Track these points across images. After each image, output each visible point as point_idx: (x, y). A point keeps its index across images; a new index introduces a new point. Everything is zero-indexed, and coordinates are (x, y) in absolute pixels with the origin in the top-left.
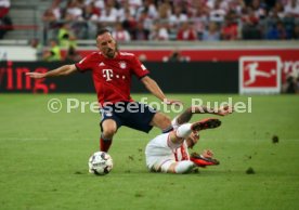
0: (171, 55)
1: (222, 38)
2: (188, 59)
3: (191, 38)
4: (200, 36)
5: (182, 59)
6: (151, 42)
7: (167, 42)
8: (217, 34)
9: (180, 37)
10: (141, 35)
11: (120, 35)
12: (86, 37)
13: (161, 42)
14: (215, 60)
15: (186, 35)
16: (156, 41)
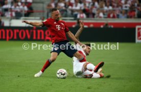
0: (105, 25)
1: (128, 17)
2: (112, 26)
3: (114, 17)
4: (118, 16)
5: (109, 26)
6: (95, 18)
7: (103, 19)
8: (126, 15)
9: (109, 16)
10: (91, 16)
11: (82, 15)
12: (66, 16)
13: (100, 19)
14: (125, 27)
15: (111, 15)
16: (98, 18)
